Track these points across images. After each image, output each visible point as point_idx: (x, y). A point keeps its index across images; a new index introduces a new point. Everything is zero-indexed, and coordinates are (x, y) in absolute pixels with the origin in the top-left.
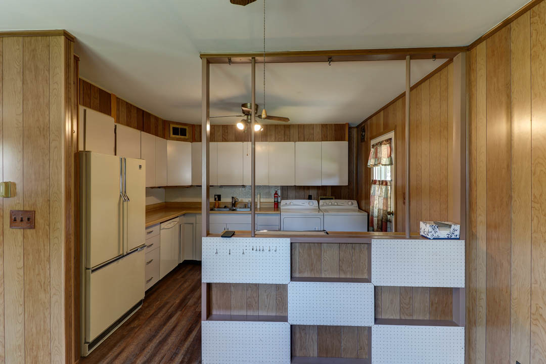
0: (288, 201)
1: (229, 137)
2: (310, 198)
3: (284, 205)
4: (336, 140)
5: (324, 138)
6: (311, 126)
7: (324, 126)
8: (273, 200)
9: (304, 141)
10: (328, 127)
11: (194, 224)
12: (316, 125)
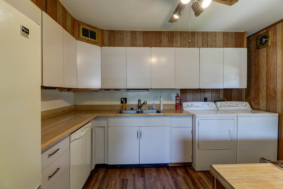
0: (189, 103)
1: (137, 43)
2: (206, 100)
3: (186, 107)
4: (236, 47)
5: (226, 45)
6: (214, 34)
7: (225, 34)
8: (174, 103)
9: (207, 47)
10: (229, 35)
11: (106, 128)
12: (218, 32)
